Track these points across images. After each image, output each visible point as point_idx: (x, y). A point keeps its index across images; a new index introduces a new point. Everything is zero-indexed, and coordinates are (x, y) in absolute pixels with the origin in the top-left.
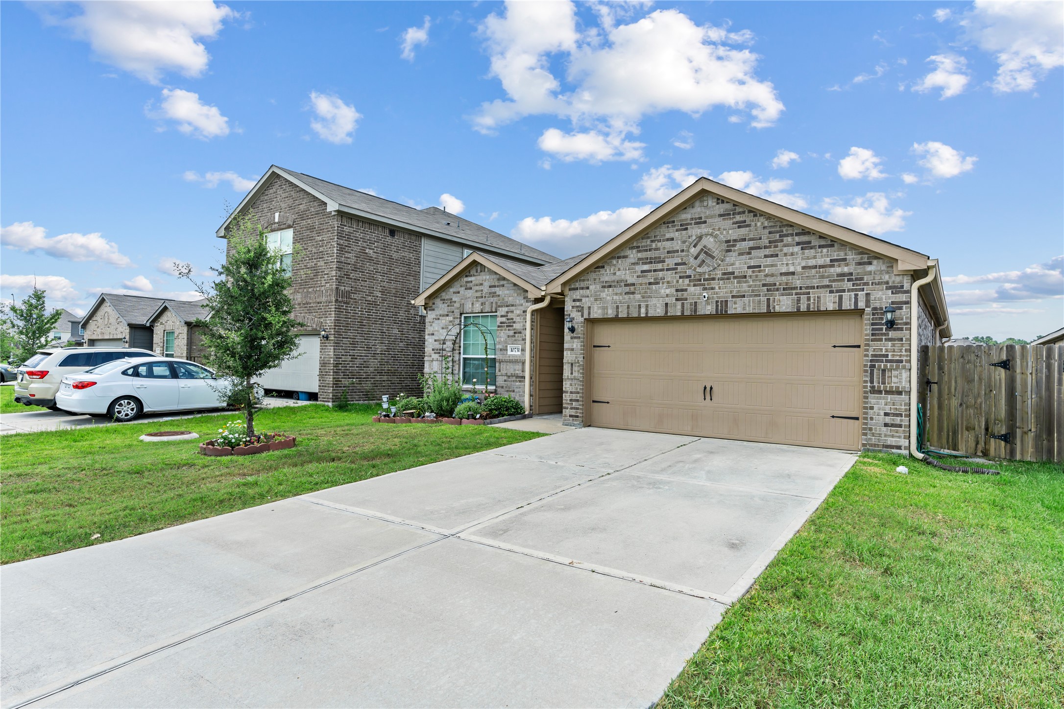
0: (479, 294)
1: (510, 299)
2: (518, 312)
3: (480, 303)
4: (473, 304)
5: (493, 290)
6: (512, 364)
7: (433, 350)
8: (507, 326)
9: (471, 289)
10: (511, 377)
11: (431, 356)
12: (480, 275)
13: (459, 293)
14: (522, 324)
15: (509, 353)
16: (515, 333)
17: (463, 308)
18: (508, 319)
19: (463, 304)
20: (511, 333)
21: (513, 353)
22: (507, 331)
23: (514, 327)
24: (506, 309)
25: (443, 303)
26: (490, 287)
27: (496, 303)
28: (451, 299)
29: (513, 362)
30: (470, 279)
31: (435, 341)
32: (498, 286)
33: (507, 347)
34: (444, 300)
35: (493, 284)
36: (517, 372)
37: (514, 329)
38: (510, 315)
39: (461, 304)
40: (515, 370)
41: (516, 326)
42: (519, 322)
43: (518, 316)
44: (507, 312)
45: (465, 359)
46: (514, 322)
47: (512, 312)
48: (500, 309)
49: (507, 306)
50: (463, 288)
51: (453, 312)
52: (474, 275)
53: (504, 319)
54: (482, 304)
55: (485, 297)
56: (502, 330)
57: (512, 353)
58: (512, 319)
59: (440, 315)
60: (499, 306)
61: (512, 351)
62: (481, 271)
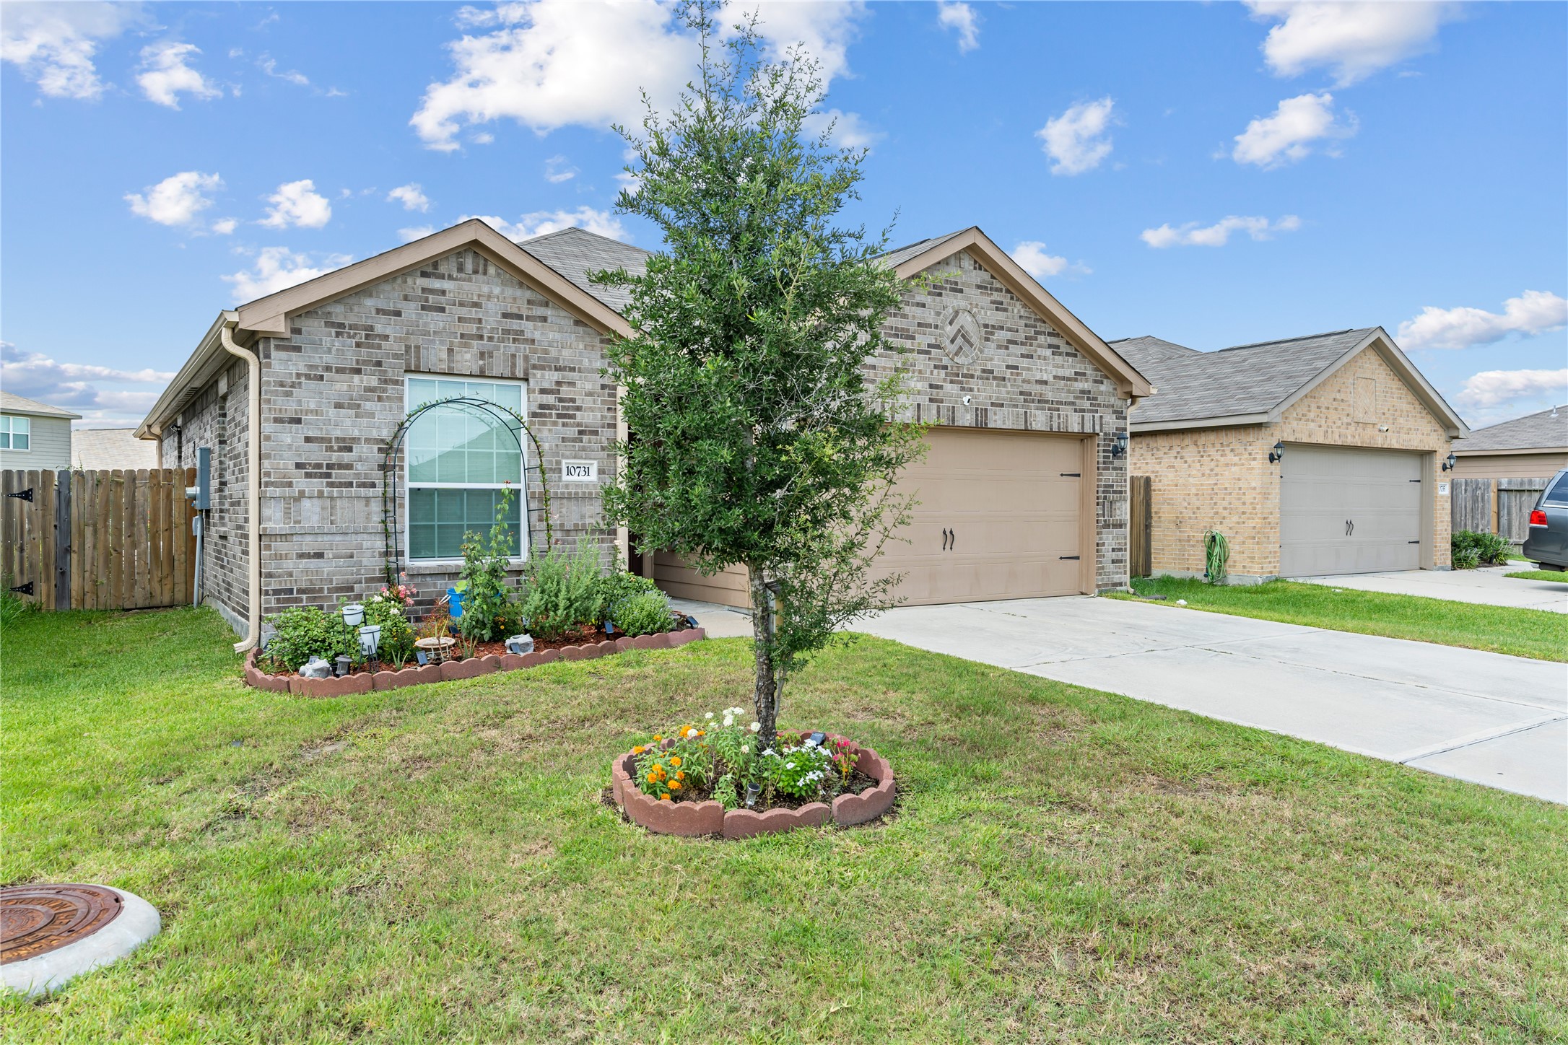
0: (472, 329)
1: (566, 352)
2: (589, 386)
3: (475, 350)
4: (450, 351)
5: (515, 324)
6: (573, 502)
7: (299, 466)
8: (559, 416)
9: (442, 310)
10: (573, 533)
11: (290, 485)
12: (470, 280)
13: (398, 314)
14: (599, 414)
15: (565, 477)
16: (581, 432)
17: (418, 358)
18: (561, 400)
19: (417, 347)
20: (572, 432)
21: (575, 478)
22: (560, 428)
23: (578, 420)
24: (556, 376)
25: (338, 334)
26: (505, 315)
27: (526, 358)
28: (371, 328)
29: (577, 499)
30: (436, 284)
31: (308, 439)
32: (528, 318)
33: (559, 463)
34: (342, 325)
35: (515, 311)
36: (588, 521)
37: (579, 425)
38: (566, 391)
39: (408, 348)
40: (583, 517)
41: (585, 418)
42: (592, 409)
43: (590, 394)
44: (559, 383)
45: (415, 492)
46: (579, 408)
47: (572, 384)
48: (538, 373)
49: (557, 369)
50: (413, 305)
51: (379, 364)
52: (450, 277)
53: (550, 399)
54: (482, 355)
55: (491, 339)
56: (544, 424)
57: (570, 478)
58: (573, 400)
59: (328, 369)
60: (534, 367)
61: (569, 473)
62: (476, 272)
